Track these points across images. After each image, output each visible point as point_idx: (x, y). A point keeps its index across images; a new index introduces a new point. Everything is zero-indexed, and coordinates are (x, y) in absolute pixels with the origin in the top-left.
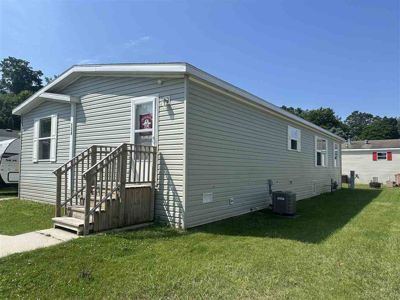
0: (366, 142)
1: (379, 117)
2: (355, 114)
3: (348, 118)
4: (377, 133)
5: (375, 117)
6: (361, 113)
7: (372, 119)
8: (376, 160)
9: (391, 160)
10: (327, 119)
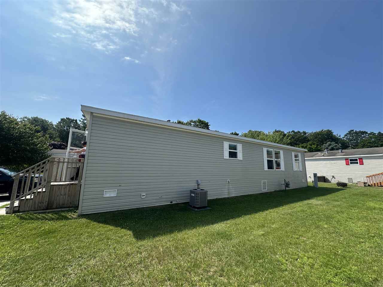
0: (340, 151)
1: (373, 132)
2: (350, 132)
3: (346, 135)
4: (372, 145)
5: (370, 133)
6: (356, 131)
7: (367, 134)
8: (349, 165)
9: (363, 164)
10: (327, 137)
